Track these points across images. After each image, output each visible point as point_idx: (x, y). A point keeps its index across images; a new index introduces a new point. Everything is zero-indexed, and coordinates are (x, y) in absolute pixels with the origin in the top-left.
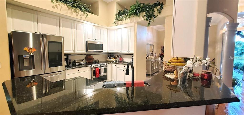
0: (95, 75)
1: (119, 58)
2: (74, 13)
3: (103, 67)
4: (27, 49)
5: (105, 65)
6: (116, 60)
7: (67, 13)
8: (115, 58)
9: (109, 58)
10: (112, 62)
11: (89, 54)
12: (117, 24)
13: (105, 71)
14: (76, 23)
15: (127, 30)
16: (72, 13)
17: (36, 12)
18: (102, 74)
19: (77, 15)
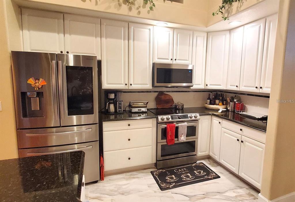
0: (166, 139)
1: (235, 103)
2: (123, 5)
3: (187, 124)
4: (33, 81)
5: (191, 117)
6: (226, 108)
7: (109, 7)
8: (224, 101)
9: (209, 101)
10: (213, 113)
11: (165, 91)
12: (226, 15)
13: (192, 131)
14: (132, 28)
15: (260, 27)
16: (120, 5)
17: (62, 15)
18: (183, 138)
19: (130, 9)
